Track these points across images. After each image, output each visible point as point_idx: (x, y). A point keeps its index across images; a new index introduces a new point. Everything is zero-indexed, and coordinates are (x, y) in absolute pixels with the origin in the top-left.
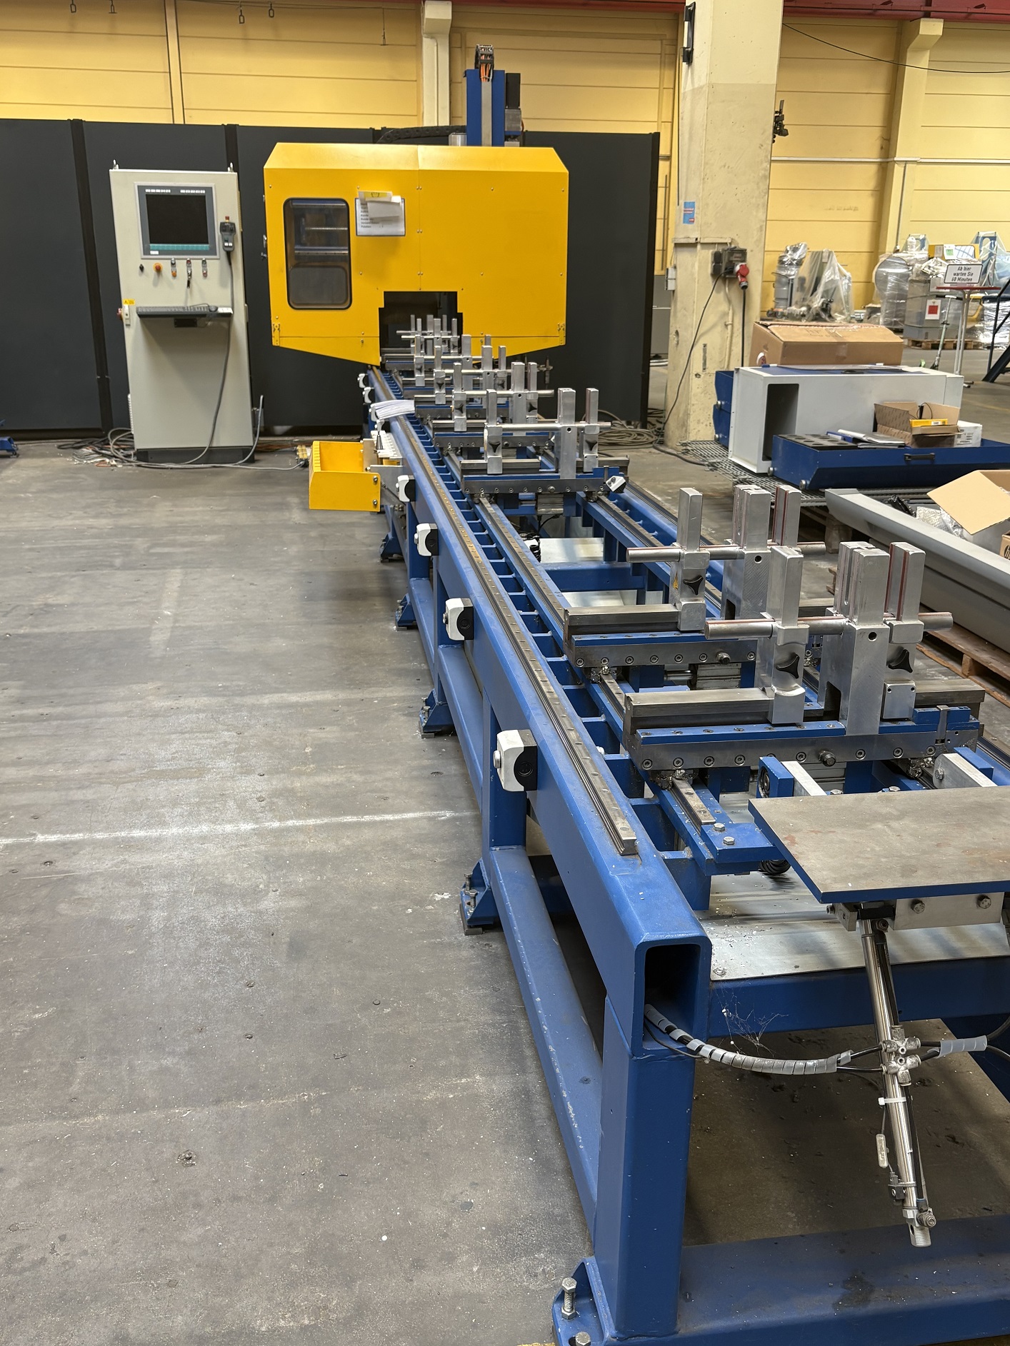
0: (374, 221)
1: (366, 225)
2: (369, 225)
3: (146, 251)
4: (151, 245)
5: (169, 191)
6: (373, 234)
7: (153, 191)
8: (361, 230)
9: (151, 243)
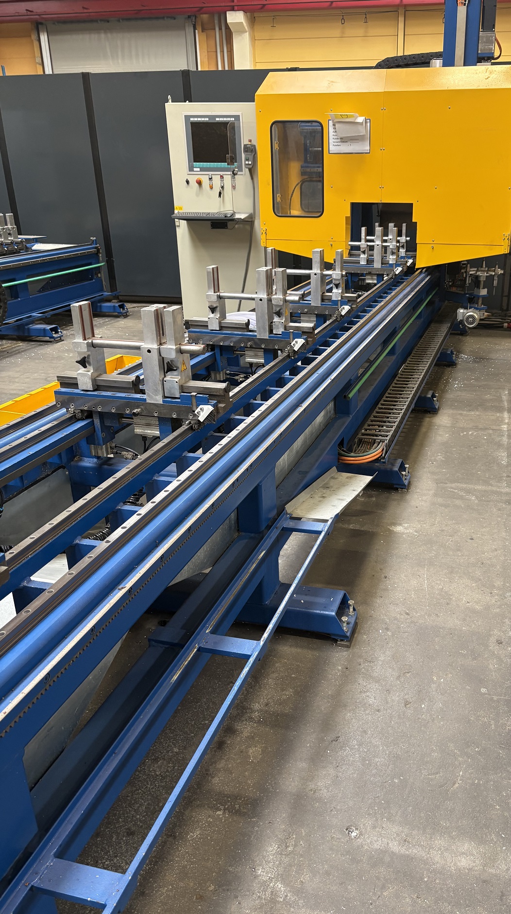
0: (343, 140)
1: (336, 144)
2: (339, 144)
3: (191, 169)
4: (194, 163)
5: (208, 119)
6: (342, 152)
7: (196, 119)
8: (333, 149)
9: (194, 162)
